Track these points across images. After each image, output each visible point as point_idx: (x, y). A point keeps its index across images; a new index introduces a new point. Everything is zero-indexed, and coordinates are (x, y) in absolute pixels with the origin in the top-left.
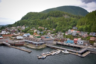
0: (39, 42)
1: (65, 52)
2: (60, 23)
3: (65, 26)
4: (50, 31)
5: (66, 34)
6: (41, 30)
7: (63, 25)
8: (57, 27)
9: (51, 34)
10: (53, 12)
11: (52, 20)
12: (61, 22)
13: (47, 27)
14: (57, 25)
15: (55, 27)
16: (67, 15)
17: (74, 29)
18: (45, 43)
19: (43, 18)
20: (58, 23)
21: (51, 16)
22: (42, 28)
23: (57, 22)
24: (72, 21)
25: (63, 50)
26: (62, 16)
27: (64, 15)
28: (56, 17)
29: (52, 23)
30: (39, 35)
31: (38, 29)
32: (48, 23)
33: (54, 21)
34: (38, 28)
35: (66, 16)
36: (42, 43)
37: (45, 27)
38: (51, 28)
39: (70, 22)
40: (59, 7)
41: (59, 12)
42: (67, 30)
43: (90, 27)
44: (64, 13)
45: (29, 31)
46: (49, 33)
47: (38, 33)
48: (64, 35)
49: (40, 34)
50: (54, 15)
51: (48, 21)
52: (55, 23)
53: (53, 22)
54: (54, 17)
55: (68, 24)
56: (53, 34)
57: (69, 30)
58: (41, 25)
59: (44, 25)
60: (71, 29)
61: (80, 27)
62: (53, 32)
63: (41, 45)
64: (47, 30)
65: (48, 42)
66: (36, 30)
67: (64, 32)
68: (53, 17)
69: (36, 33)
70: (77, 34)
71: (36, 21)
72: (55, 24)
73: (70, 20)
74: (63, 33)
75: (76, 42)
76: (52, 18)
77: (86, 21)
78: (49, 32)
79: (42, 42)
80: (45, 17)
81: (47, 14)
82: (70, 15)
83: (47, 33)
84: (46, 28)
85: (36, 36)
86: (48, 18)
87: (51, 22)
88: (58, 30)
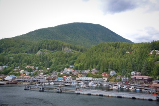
2: (56, 60)
3: (62, 63)
4: (42, 71)
5: (61, 74)
6: (30, 70)
7: (60, 63)
8: (52, 66)
9: (44, 74)
11: (45, 56)
12: (58, 58)
13: (38, 66)
14: (52, 63)
15: (49, 66)
16: (68, 47)
17: (71, 68)
19: (31, 51)
20: (53, 60)
21: (45, 48)
22: (31, 67)
23: (53, 58)
26: (61, 49)
27: (64, 47)
28: (53, 49)
31: (25, 69)
32: (40, 60)
33: (49, 58)
34: (26, 68)
35: (66, 50)
37: (35, 66)
38: (44, 66)
39: (70, 58)
41: (57, 43)
42: (63, 69)
44: (65, 44)
45: (11, 72)
46: (42, 73)
47: (27, 74)
48: (59, 74)
49: (30, 75)
50: (50, 47)
51: (40, 57)
52: (50, 60)
53: (46, 58)
56: (46, 74)
57: (65, 69)
58: (29, 63)
59: (34, 63)
60: (68, 67)
62: (46, 71)
64: (39, 70)
66: (23, 70)
67: (60, 71)
68: (48, 49)
70: (70, 73)
71: (20, 57)
72: (50, 61)
73: (71, 55)
76: (47, 52)
80: (35, 49)
82: (73, 47)
83: (39, 73)
84: (37, 68)
86: (40, 51)
87: (44, 58)
88: (53, 69)
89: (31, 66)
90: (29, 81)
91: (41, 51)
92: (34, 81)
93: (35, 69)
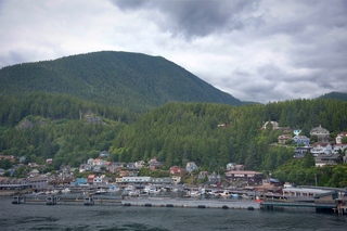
0: (20, 184)
2: (68, 140)
3: (82, 148)
4: (35, 165)
5: (81, 171)
6: (6, 165)
7: (78, 146)
8: (58, 154)
9: (40, 173)
10: (43, 98)
11: (40, 131)
12: (72, 137)
13: (23, 154)
14: (57, 148)
15: (52, 155)
16: (93, 110)
17: (102, 158)
19: (3, 121)
20: (61, 142)
21: (39, 113)
23: (59, 136)
24: (104, 133)
26: (76, 116)
27: (85, 111)
28: (57, 116)
29: (41, 139)
32: (29, 140)
33: (49, 136)
35: (89, 118)
38: (38, 155)
39: (99, 137)
41: (68, 101)
42: (85, 161)
46: (36, 171)
48: (77, 172)
50: (50, 110)
51: (28, 133)
52: (52, 140)
53: (44, 136)
54: (48, 119)
55: (92, 144)
56: (45, 172)
57: (90, 160)
59: (13, 149)
60: (96, 157)
62: (45, 166)
64: (26, 163)
67: (77, 165)
68: (45, 116)
72: (53, 144)
73: (101, 130)
74: (73, 169)
76: (44, 124)
78: (34, 168)
79: (26, 183)
80: (14, 115)
82: (105, 110)
83: (29, 171)
84: (23, 158)
87: (37, 137)
88: (62, 162)
89: (6, 154)
90: (12, 189)
91: (30, 119)
92: (25, 187)
93: (17, 162)
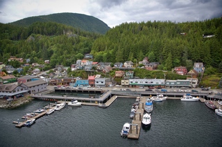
0: (14, 92)
1: (74, 104)
2: (59, 47)
3: (69, 53)
4: (37, 65)
5: (73, 69)
6: (17, 65)
7: (66, 51)
8: (53, 56)
9: (41, 71)
10: (41, 24)
11: (40, 42)
12: (61, 45)
13: (29, 57)
14: (52, 53)
15: (48, 57)
16: (72, 30)
17: (87, 59)
18: (29, 92)
19: (18, 38)
20: (54, 48)
21: (39, 33)
22: (17, 59)
23: (52, 45)
24: (81, 43)
25: (70, 100)
26: (61, 33)
27: (66, 31)
28: (50, 34)
29: (40, 47)
30: (13, 77)
31: (8, 63)
32: (32, 48)
33: (46, 45)
34: (9, 61)
35: (69, 34)
36: (23, 93)
37: (24, 57)
38: (39, 58)
39: (79, 45)
40: (54, 14)
41: (56, 25)
42: (74, 61)
43: (114, 53)
44: (66, 26)
46: (37, 70)
47: (9, 72)
48: (70, 71)
49: (15, 73)
50: (45, 30)
51: (32, 43)
52: (48, 47)
53: (42, 45)
54: (44, 36)
55: (75, 50)
56: (44, 70)
57: (79, 61)
58: (14, 53)
59: (22, 54)
60: (82, 58)
61: (98, 54)
62: (44, 66)
63: (21, 96)
64: (31, 63)
65: (36, 89)
66: (4, 65)
67: (69, 65)
68: (42, 34)
69: (5, 71)
70: (94, 68)
72: (48, 50)
73: (79, 41)
74: (67, 68)
75: (92, 83)
76: (41, 38)
77: (106, 43)
78: (36, 67)
79: (22, 90)
80: (24, 34)
81: (27, 27)
82: (78, 31)
83: (32, 69)
84: (28, 60)
85: (5, 80)
86: (30, 36)
87: (38, 46)
88: (56, 62)
89: (18, 57)
91: (33, 36)
93: (25, 63)
